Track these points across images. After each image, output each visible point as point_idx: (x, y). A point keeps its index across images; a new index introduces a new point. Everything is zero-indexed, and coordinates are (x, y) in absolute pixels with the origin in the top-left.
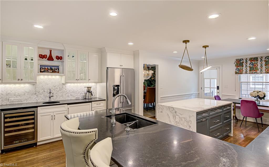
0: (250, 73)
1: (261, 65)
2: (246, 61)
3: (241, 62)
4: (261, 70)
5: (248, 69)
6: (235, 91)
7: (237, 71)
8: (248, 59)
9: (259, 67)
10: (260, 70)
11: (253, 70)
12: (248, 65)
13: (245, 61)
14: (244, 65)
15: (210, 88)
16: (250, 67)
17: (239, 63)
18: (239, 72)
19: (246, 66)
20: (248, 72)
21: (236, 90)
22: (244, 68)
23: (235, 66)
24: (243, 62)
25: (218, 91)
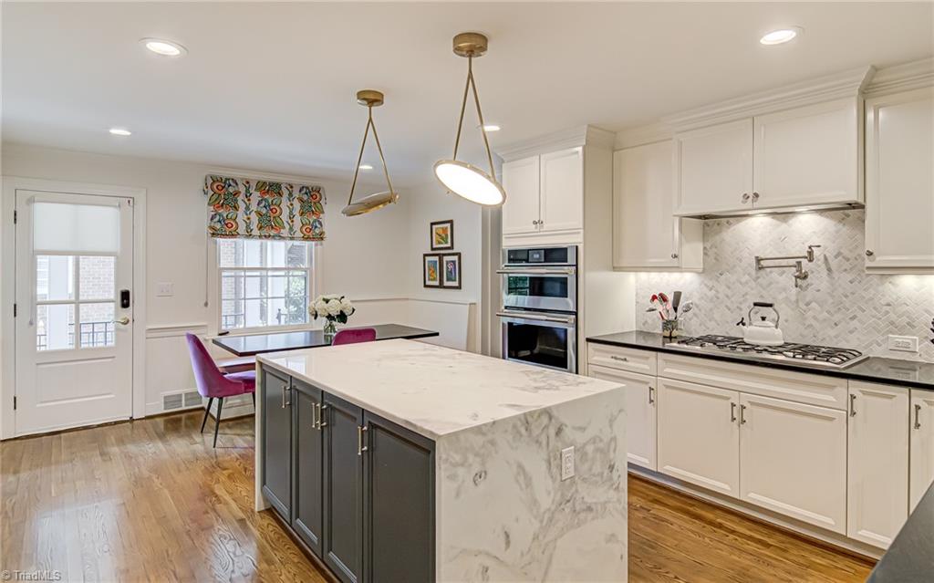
0: (260, 237)
1: (291, 212)
2: (247, 190)
3: (231, 190)
4: (291, 229)
5: (255, 219)
6: (206, 304)
7: (218, 226)
8: (253, 185)
9: (285, 217)
10: (287, 227)
11: (269, 226)
12: (254, 207)
13: (242, 189)
14: (242, 206)
15: (77, 302)
16: (259, 213)
17: (223, 192)
18: (223, 229)
19: (247, 208)
20: (256, 232)
21: (209, 304)
22: (241, 216)
23: (209, 204)
24: (237, 193)
25: (127, 313)
